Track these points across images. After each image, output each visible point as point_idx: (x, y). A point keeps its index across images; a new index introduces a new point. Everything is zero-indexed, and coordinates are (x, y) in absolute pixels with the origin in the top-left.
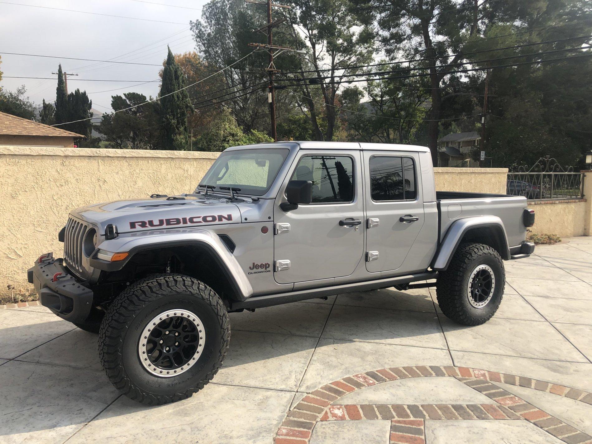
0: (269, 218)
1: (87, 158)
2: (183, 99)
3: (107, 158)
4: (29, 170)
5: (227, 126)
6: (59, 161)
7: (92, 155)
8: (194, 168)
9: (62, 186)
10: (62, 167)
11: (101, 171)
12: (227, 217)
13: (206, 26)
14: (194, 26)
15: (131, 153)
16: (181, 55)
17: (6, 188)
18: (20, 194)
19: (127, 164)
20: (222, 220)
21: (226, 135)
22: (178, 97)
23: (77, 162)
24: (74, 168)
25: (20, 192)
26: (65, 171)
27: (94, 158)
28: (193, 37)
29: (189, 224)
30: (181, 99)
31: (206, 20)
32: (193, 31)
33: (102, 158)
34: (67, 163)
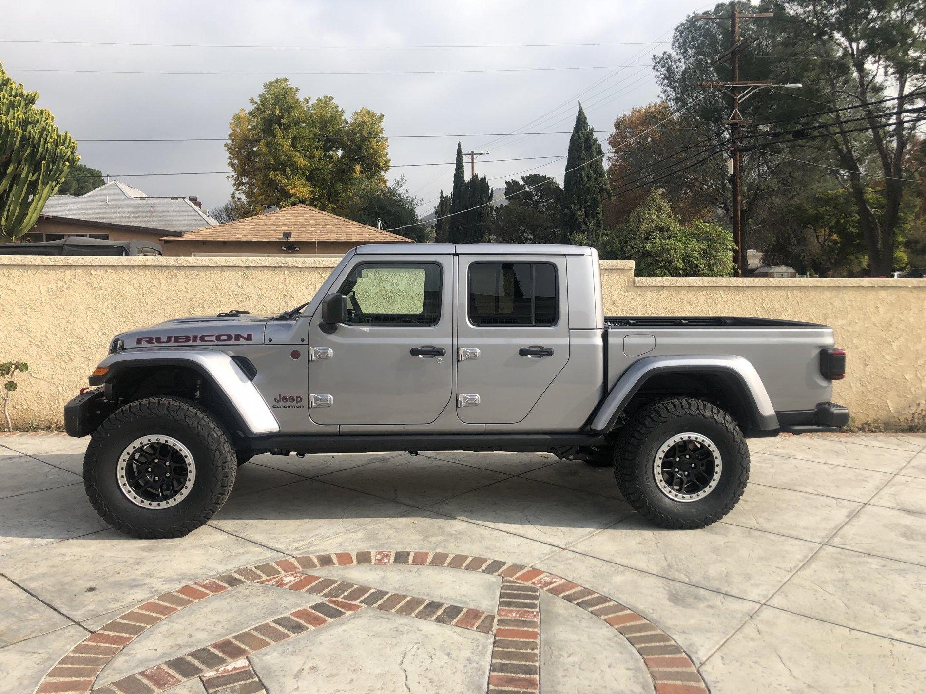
0: (303, 340)
1: (271, 269)
2: (596, 179)
3: (295, 270)
4: (208, 283)
5: (654, 217)
6: (240, 273)
7: (277, 266)
8: (407, 282)
9: (242, 302)
10: (243, 280)
11: (287, 285)
12: (246, 336)
13: (679, 60)
14: (659, 62)
15: (324, 263)
16: (642, 108)
17: (184, 304)
18: (198, 311)
19: (319, 276)
20: (238, 340)
21: (650, 230)
22: (589, 177)
23: (259, 274)
24: (256, 280)
25: (199, 309)
26: (246, 284)
27: (280, 269)
28: (656, 80)
29: (199, 343)
30: (592, 179)
31: (678, 50)
32: (657, 70)
33: (289, 269)
34: (248, 275)
